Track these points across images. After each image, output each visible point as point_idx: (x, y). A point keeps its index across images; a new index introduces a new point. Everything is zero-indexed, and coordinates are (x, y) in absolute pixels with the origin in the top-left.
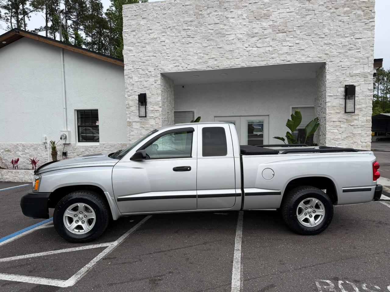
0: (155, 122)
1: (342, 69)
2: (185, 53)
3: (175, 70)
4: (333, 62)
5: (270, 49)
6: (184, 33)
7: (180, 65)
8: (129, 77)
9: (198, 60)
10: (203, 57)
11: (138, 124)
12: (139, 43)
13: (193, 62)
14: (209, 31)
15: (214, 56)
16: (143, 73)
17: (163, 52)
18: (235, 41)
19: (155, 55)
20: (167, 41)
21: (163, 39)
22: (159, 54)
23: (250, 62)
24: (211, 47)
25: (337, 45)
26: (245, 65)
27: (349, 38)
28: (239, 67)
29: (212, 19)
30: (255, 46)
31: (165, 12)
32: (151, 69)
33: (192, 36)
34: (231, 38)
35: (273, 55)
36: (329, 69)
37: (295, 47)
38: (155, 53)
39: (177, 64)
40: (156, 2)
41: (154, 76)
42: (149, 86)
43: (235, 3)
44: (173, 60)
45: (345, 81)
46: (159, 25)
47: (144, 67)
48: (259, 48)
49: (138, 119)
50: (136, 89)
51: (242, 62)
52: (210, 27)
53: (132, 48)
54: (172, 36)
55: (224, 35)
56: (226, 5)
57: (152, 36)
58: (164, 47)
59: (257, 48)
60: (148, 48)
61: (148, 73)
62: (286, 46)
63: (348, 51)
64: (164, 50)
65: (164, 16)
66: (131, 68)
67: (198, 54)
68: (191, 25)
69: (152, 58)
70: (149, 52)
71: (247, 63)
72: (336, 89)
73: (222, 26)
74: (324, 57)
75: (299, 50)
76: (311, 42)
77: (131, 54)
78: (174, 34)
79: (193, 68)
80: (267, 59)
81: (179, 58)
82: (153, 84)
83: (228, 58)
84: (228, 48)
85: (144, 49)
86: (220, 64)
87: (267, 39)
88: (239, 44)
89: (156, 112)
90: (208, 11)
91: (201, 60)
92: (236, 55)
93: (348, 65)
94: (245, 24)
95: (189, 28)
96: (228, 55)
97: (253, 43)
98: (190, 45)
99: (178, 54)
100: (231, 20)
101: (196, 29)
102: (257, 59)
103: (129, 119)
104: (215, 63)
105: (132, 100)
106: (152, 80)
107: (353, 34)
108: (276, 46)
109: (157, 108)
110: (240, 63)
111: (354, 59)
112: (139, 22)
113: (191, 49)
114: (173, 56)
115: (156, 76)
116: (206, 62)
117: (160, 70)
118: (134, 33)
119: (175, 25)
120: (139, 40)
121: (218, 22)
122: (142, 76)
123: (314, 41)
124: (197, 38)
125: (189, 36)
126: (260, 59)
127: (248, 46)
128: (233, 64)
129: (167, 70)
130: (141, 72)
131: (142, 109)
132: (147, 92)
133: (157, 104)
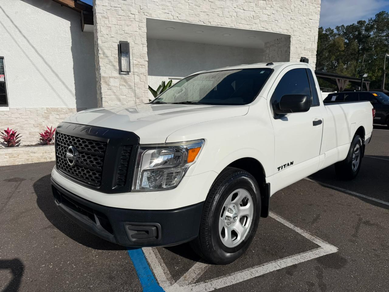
0: (140, 80)
1: (300, 43)
4: (295, 36)
5: (253, 13)
7: (170, 13)
8: (103, 17)
9: (190, 11)
10: (195, 8)
11: (117, 80)
13: (184, 12)
15: (206, 10)
16: (124, 14)
23: (238, 24)
25: (298, 22)
26: (233, 26)
27: (306, 17)
30: (242, 8)
32: (134, 11)
35: (256, 21)
36: (293, 42)
37: (271, 17)
39: (167, 11)
41: (137, 20)
42: (131, 32)
44: (162, 5)
45: (301, 53)
48: (245, 11)
49: (116, 74)
59: (244, 11)
61: (131, 15)
62: (265, 14)
63: (304, 28)
66: (107, 4)
67: (190, 4)
71: (235, 24)
72: (295, 59)
74: (291, 30)
75: (274, 21)
76: (282, 15)
79: (184, 18)
80: (252, 24)
81: (169, 4)
82: (138, 31)
83: (219, 16)
86: (211, 20)
87: (252, 3)
89: (140, 66)
91: (193, 12)
92: (226, 13)
93: (303, 40)
96: (219, 11)
97: (240, 4)
102: (243, 22)
103: (104, 74)
104: (207, 17)
106: (135, 25)
107: (308, 15)
108: (258, 13)
109: (141, 61)
110: (230, 23)
111: (307, 36)
115: (140, 21)
116: (197, 15)
117: (147, 14)
122: (122, 18)
123: (285, 15)
126: (246, 23)
127: (236, 7)
128: (223, 22)
129: (155, 17)
130: (121, 12)
131: (124, 60)
132: (129, 40)
133: (141, 57)
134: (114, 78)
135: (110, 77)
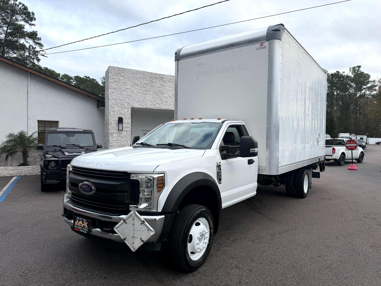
2: (144, 99)
3: (138, 106)
6: (144, 89)
7: (142, 104)
8: (112, 107)
9: (151, 103)
10: (153, 102)
11: (116, 134)
12: (119, 89)
13: (148, 104)
14: (157, 90)
15: (159, 103)
16: (121, 106)
17: (133, 96)
18: (168, 97)
19: (128, 97)
20: (135, 91)
21: (133, 89)
22: (131, 97)
24: (157, 98)
28: (169, 109)
29: (158, 85)
31: (134, 76)
32: (126, 104)
33: (148, 91)
34: (166, 95)
38: (128, 96)
39: (140, 104)
40: (129, 69)
42: (124, 113)
43: (168, 79)
44: (138, 101)
46: (131, 81)
47: (121, 103)
49: (116, 131)
50: (116, 114)
51: (171, 107)
52: (157, 88)
53: (114, 91)
54: (138, 89)
55: (163, 94)
56: (164, 79)
57: (126, 87)
58: (133, 94)
60: (124, 93)
61: (124, 106)
64: (133, 95)
65: (133, 78)
66: (114, 102)
67: (151, 100)
68: (147, 85)
69: (126, 98)
70: (125, 95)
73: (162, 89)
77: (113, 95)
78: (138, 88)
79: (148, 107)
81: (141, 101)
82: (127, 113)
83: (165, 105)
84: (165, 100)
85: (121, 93)
86: (161, 107)
88: (170, 99)
89: (128, 128)
90: (156, 80)
92: (168, 104)
94: (172, 90)
95: (147, 86)
96: (165, 103)
98: (147, 95)
99: (140, 99)
100: (166, 87)
101: (150, 88)
103: (111, 131)
104: (159, 106)
105: (113, 120)
106: (126, 110)
109: (128, 126)
112: (119, 77)
113: (148, 98)
114: (138, 99)
115: (128, 108)
116: (155, 105)
117: (131, 105)
118: (116, 83)
119: (139, 83)
120: (118, 88)
121: (160, 86)
124: (151, 93)
125: (146, 91)
128: (167, 107)
129: (135, 106)
130: (119, 105)
131: (120, 126)
132: (123, 117)
133: (128, 123)
134: (115, 133)
135: (113, 133)
